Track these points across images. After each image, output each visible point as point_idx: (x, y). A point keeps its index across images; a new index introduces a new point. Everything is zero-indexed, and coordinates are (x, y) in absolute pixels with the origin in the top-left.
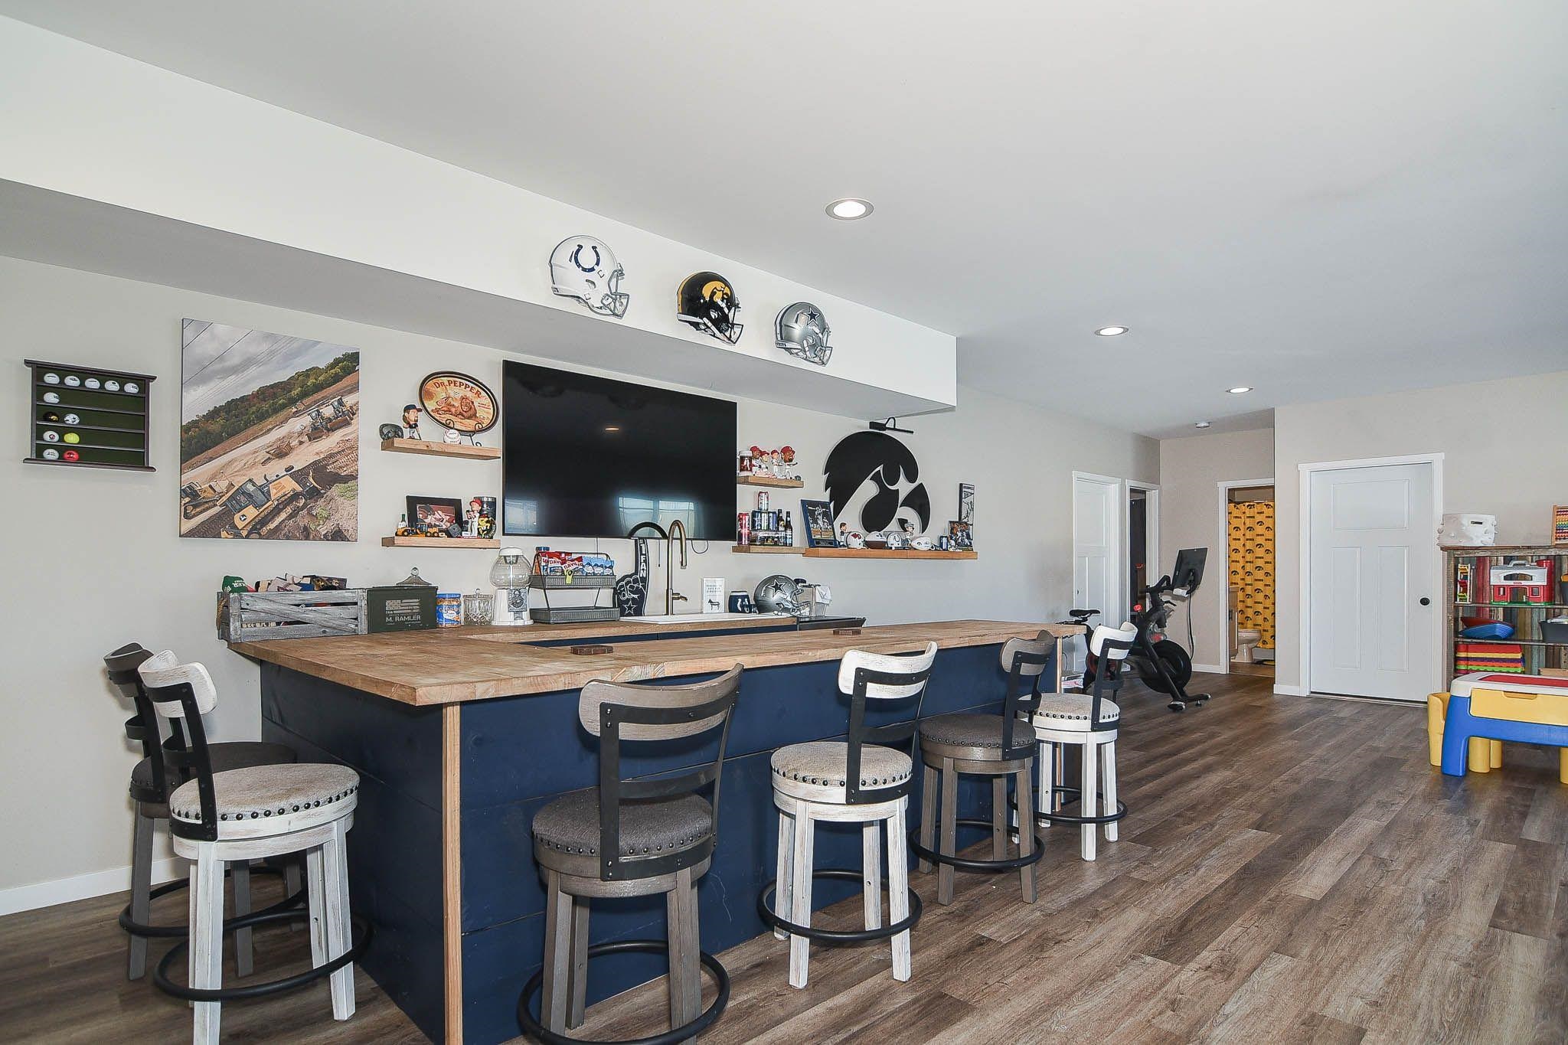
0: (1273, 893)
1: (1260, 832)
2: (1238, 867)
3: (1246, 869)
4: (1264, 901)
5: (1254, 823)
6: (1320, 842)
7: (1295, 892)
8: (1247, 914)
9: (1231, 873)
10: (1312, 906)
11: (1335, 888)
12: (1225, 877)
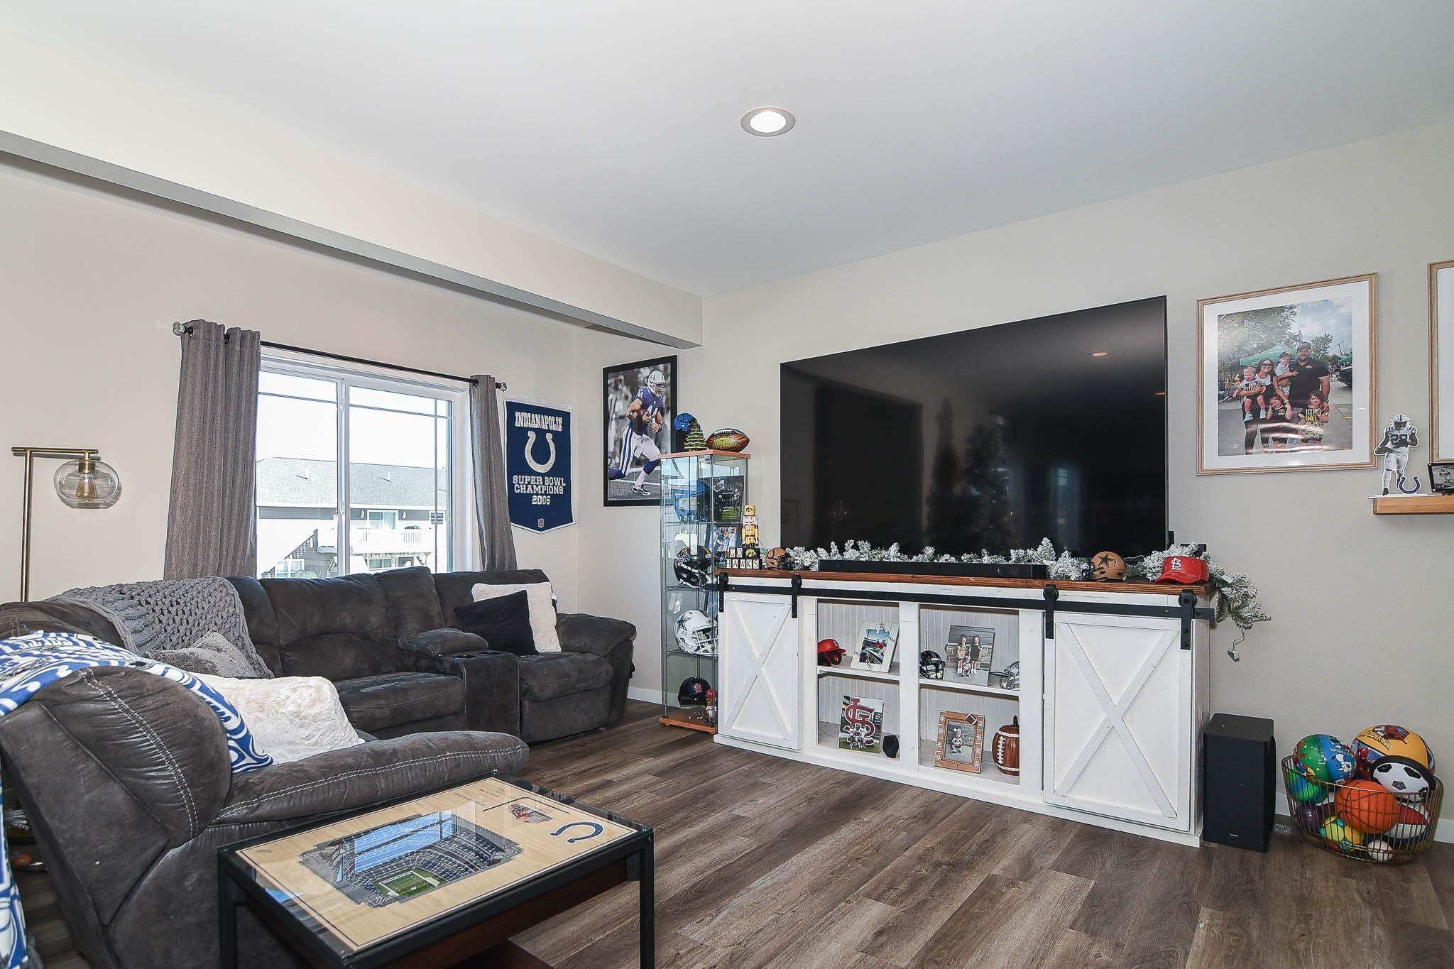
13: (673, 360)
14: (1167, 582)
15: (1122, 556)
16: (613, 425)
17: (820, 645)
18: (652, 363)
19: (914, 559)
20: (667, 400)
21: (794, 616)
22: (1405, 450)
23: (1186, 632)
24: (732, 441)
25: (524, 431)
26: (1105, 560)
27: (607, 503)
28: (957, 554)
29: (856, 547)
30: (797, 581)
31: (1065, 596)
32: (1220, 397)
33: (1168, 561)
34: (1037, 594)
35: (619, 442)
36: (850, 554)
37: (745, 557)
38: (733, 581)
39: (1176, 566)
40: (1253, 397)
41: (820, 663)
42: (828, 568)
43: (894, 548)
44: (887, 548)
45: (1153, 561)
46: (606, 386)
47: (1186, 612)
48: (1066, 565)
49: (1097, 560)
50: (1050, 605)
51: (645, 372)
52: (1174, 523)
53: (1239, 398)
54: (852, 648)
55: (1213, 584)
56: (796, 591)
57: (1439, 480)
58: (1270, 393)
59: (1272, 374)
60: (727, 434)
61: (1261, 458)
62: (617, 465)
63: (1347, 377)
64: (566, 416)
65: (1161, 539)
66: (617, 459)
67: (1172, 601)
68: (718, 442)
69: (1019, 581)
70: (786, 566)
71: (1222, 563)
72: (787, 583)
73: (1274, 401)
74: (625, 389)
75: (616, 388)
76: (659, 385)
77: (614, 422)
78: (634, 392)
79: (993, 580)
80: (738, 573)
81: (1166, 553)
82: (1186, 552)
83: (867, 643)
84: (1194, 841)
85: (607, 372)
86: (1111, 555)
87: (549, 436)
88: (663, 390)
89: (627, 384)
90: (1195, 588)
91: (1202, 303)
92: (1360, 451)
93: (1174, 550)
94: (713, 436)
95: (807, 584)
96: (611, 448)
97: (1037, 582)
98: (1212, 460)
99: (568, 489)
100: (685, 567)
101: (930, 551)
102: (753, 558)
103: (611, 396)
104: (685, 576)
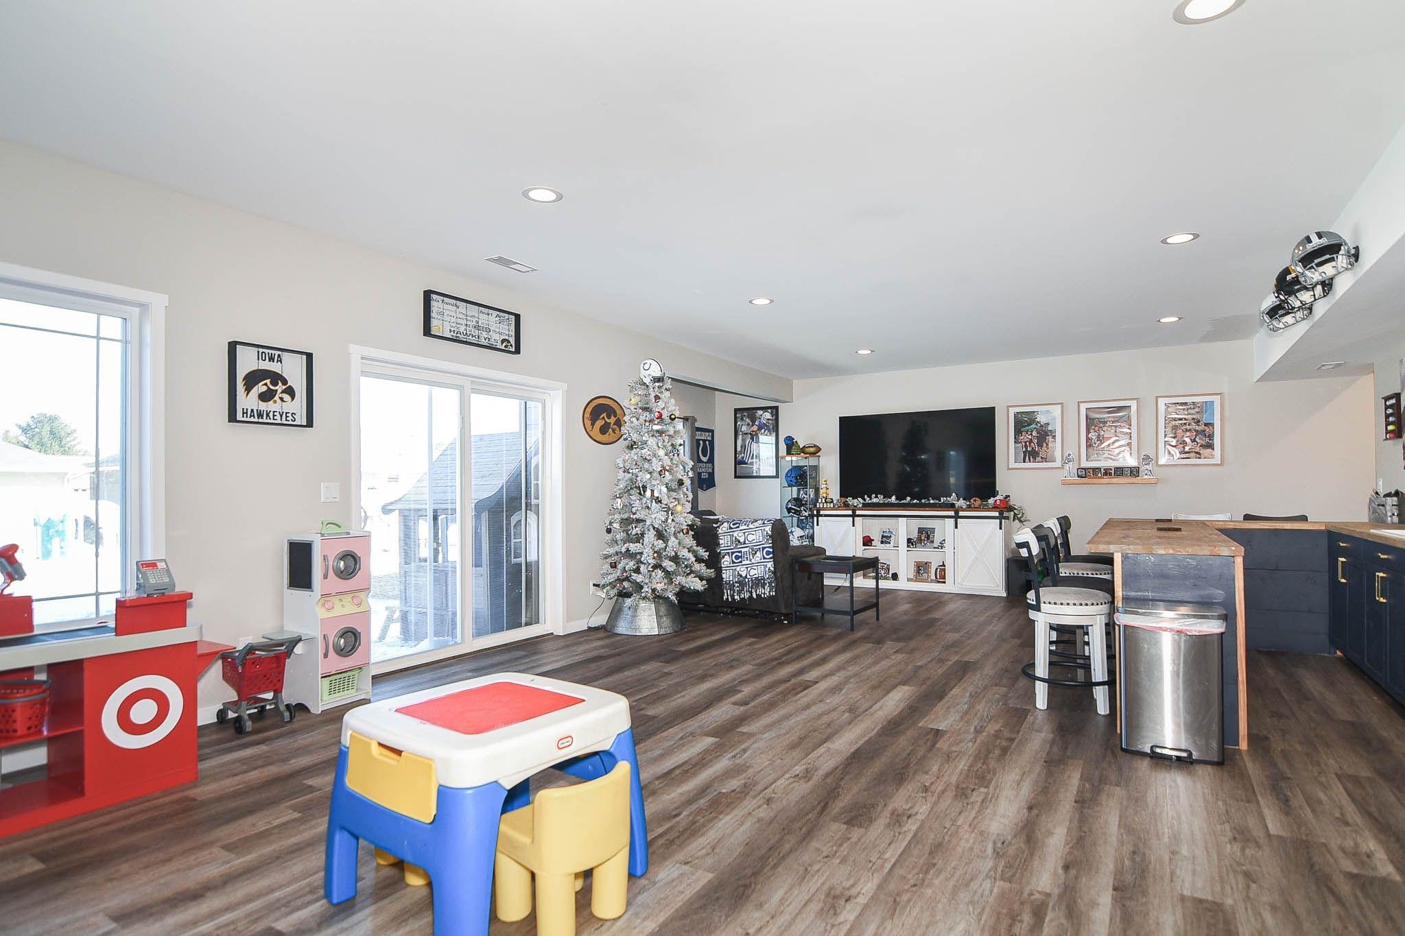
0: (924, 687)
1: (936, 727)
2: (946, 699)
3: (941, 698)
4: (929, 683)
5: (942, 736)
6: (889, 722)
7: (913, 688)
8: (936, 677)
9: (950, 695)
10: (904, 683)
11: (888, 692)
12: (952, 692)
13: (777, 408)
14: (995, 508)
15: (981, 499)
16: (740, 437)
17: (863, 538)
18: (765, 409)
19: (902, 502)
20: (773, 427)
21: (853, 526)
22: (1071, 463)
23: (1001, 523)
24: (812, 450)
25: (698, 441)
26: (975, 501)
27: (736, 477)
28: (920, 500)
29: (876, 497)
30: (854, 511)
31: (961, 514)
32: (1015, 442)
33: (996, 501)
34: (952, 513)
35: (743, 446)
36: (875, 500)
37: (826, 502)
38: (822, 512)
39: (998, 502)
40: (1026, 442)
41: (864, 545)
42: (866, 506)
43: (894, 498)
44: (890, 498)
45: (991, 501)
46: (736, 418)
47: (1001, 517)
48: (962, 503)
49: (972, 501)
50: (956, 517)
51: (760, 412)
52: (999, 486)
53: (1021, 442)
54: (876, 538)
55: (1011, 509)
56: (854, 516)
57: (1080, 474)
58: (1031, 441)
59: (1032, 435)
60: (812, 447)
61: (1027, 465)
62: (743, 458)
63: (1054, 437)
64: (712, 431)
65: (994, 493)
66: (743, 455)
67: (997, 514)
68: (807, 450)
69: (946, 509)
70: (846, 506)
71: (1013, 502)
72: (850, 512)
73: (1032, 444)
74: (747, 420)
75: (742, 419)
76: (768, 419)
77: (741, 436)
78: (753, 422)
79: (936, 509)
80: (824, 509)
81: (995, 499)
82: (1002, 498)
83: (883, 537)
84: (1005, 595)
85: (736, 411)
86: (977, 499)
87: (707, 443)
88: (770, 422)
89: (748, 417)
90: (1004, 510)
91: (1008, 407)
92: (1058, 463)
93: (998, 497)
94: (804, 446)
95: (858, 512)
96: (739, 449)
97: (951, 509)
98: (1012, 464)
99: (713, 469)
100: (793, 507)
101: (909, 498)
102: (830, 503)
103: (739, 423)
104: (793, 511)
